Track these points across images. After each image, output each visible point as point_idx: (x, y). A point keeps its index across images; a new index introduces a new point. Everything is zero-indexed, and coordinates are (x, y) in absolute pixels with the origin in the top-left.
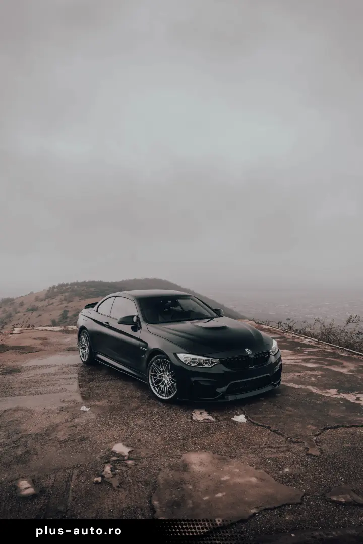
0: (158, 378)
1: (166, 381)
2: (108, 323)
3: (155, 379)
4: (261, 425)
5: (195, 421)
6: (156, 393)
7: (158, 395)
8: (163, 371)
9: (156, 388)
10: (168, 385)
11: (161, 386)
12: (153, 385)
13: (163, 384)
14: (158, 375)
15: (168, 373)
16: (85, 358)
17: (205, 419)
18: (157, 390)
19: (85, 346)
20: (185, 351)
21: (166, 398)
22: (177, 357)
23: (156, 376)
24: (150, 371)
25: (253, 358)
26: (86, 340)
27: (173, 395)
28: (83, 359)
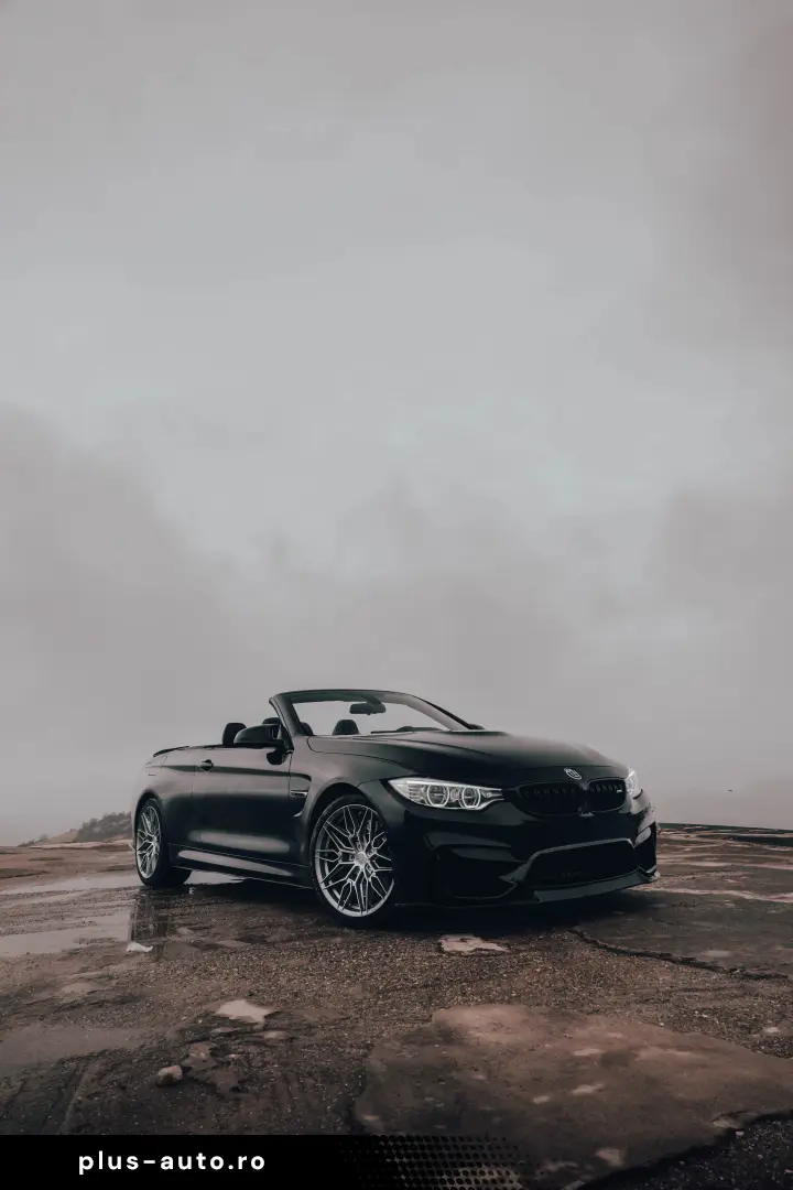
0: (340, 862)
1: (362, 867)
2: (208, 761)
3: (331, 866)
5: (449, 954)
6: (335, 904)
7: (340, 909)
8: (354, 840)
9: (336, 892)
10: (368, 875)
11: (349, 881)
12: (326, 882)
13: (353, 876)
14: (340, 854)
15: (366, 845)
16: (150, 872)
18: (339, 897)
19: (151, 839)
20: (411, 773)
21: (365, 913)
22: (391, 789)
23: (333, 856)
24: (319, 845)
26: (154, 823)
27: (382, 902)
28: (144, 875)
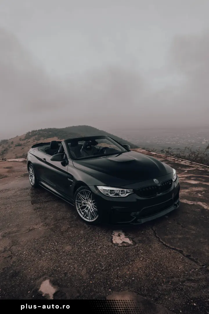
0: (83, 205)
1: (89, 207)
2: (45, 159)
3: (80, 206)
4: (173, 249)
5: (115, 245)
6: (82, 216)
7: (83, 218)
8: (87, 199)
9: (82, 212)
10: (92, 210)
11: (86, 211)
12: (79, 210)
13: (87, 209)
14: (82, 203)
15: (91, 201)
16: (33, 184)
17: (124, 242)
18: (83, 214)
19: (33, 174)
20: (104, 184)
21: (90, 221)
22: (97, 189)
23: (81, 203)
24: (76, 199)
25: (161, 186)
26: (32, 171)
27: (95, 219)
28: (32, 184)
